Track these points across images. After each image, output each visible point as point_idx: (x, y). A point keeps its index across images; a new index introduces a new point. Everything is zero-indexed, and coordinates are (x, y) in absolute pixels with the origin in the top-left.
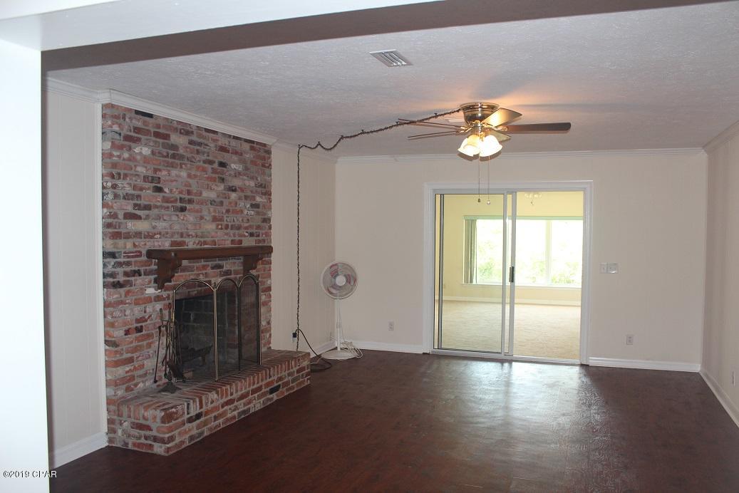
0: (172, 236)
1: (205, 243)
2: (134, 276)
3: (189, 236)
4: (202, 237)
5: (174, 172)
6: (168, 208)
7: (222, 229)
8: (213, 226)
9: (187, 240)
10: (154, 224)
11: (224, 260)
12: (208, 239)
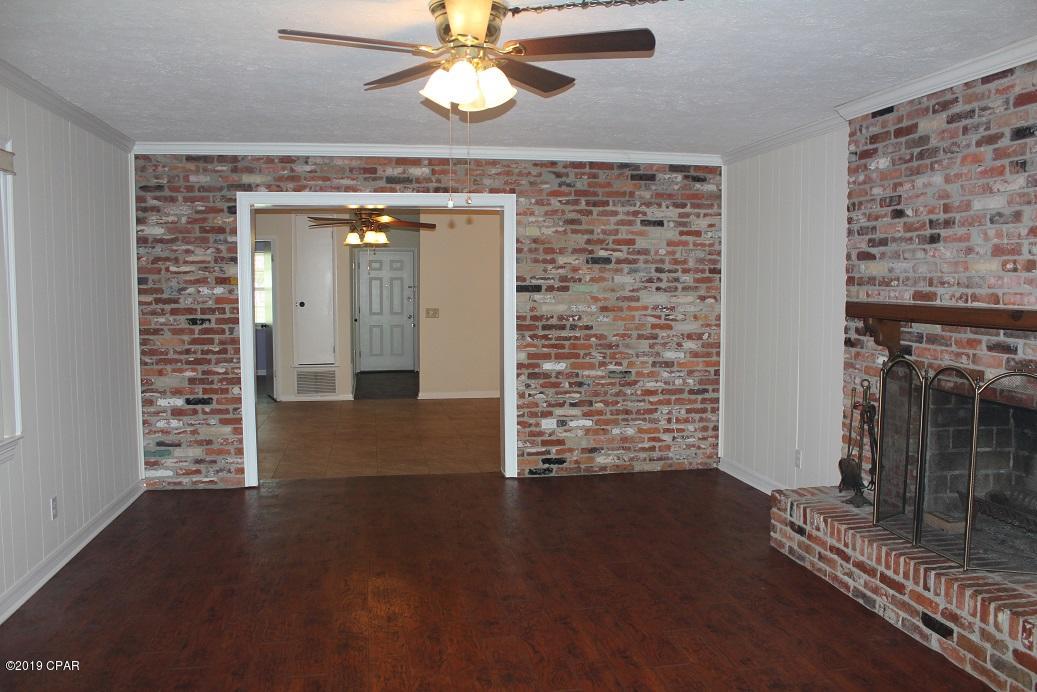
0: (915, 283)
1: (975, 298)
2: (865, 335)
3: (943, 284)
4: (968, 287)
5: (920, 181)
6: (911, 239)
7: (1015, 270)
8: (994, 265)
9: (940, 291)
10: (891, 265)
11: (1018, 337)
12: (983, 291)
